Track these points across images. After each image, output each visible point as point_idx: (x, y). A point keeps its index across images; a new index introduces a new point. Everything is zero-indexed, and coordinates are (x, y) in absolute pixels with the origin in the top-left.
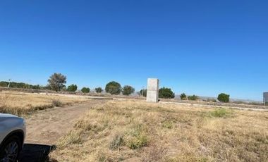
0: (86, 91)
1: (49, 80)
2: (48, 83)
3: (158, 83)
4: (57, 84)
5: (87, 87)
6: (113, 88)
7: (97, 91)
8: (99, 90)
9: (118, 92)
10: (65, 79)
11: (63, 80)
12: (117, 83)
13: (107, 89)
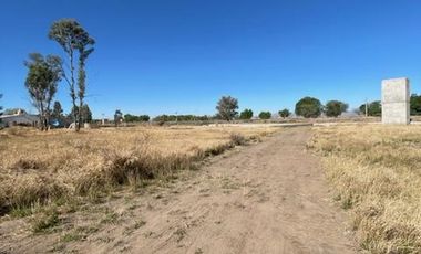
0: (265, 116)
1: (217, 108)
2: (217, 112)
3: (408, 86)
4: (228, 111)
5: (266, 111)
6: (308, 108)
7: (282, 116)
8: (285, 114)
9: (317, 114)
10: (236, 102)
11: (234, 106)
12: (313, 100)
13: (298, 111)
